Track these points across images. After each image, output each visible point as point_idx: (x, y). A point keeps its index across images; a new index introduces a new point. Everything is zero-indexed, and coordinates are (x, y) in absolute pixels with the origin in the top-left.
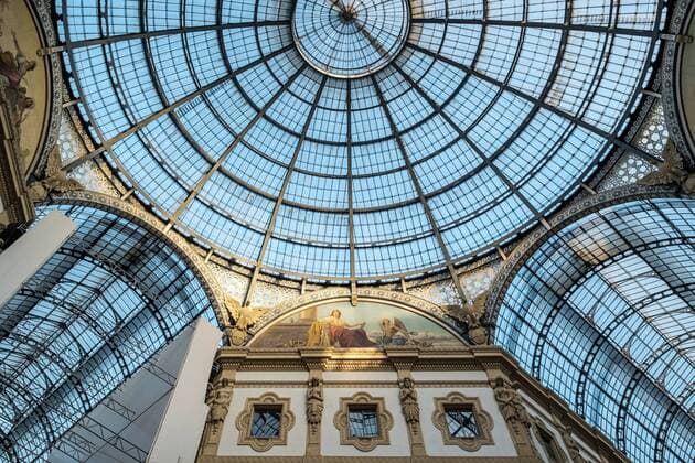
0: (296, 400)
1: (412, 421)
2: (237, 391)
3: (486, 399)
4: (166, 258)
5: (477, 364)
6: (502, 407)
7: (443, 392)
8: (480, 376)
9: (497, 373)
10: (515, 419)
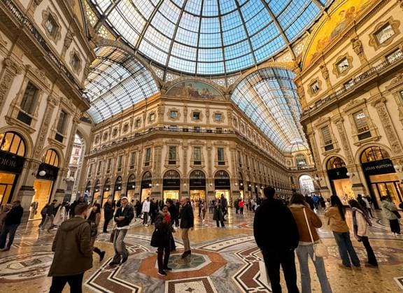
0: (181, 110)
1: (208, 117)
2: (166, 107)
3: (225, 113)
4: (136, 62)
5: (225, 104)
6: (228, 115)
7: (215, 110)
8: (225, 107)
9: (229, 107)
10: (230, 118)
